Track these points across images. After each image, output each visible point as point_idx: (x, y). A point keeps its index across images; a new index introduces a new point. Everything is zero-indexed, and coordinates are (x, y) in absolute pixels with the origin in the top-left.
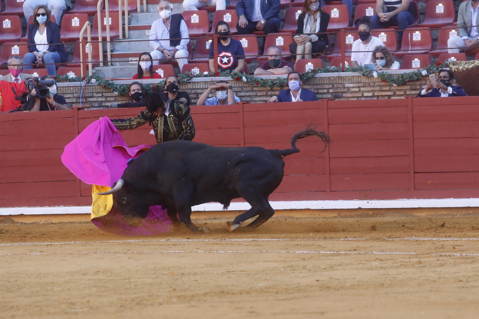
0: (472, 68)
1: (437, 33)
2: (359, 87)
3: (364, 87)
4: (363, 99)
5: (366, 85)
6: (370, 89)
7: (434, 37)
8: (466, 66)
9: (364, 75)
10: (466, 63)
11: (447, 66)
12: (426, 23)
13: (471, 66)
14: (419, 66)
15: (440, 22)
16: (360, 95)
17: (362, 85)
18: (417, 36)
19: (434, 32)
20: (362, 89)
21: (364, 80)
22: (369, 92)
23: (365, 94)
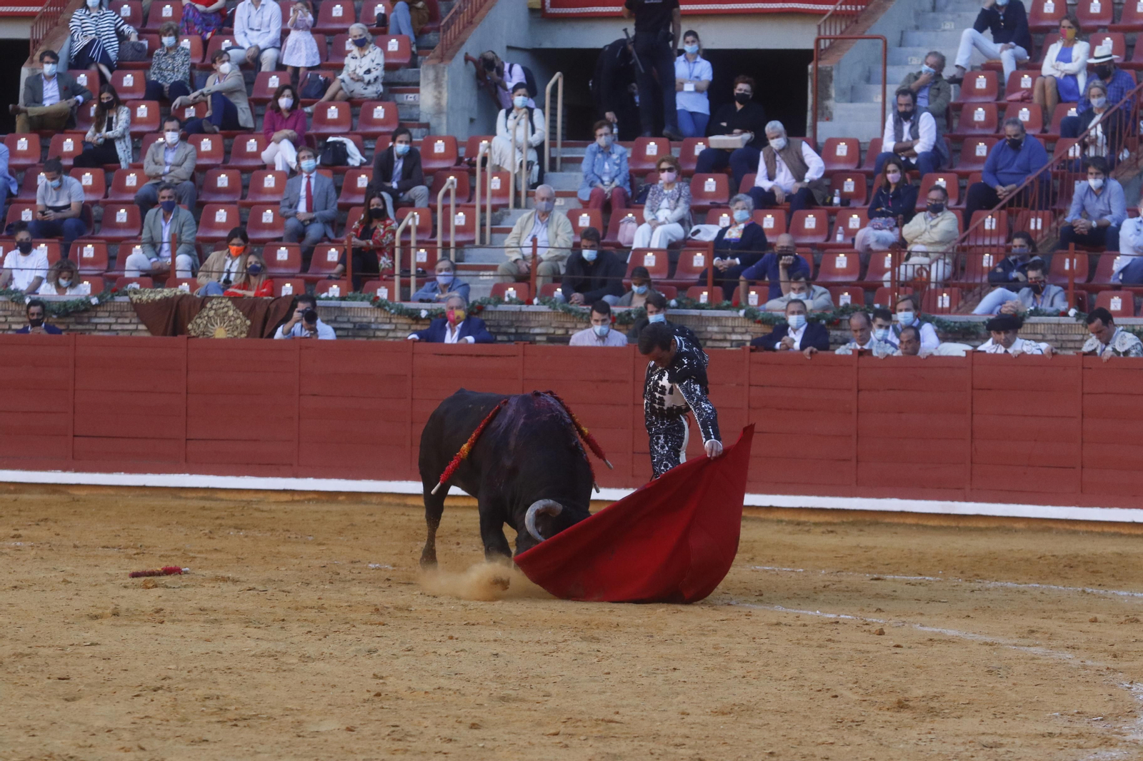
0: (160, 300)
1: (116, 249)
2: (5, 316)
3: (12, 316)
4: (10, 332)
5: (16, 313)
6: (20, 319)
7: (112, 254)
8: (152, 295)
9: (12, 301)
10: (151, 292)
11: (126, 294)
12: (102, 235)
13: (158, 297)
14: (89, 291)
15: (121, 234)
16: (7, 327)
17: (10, 313)
18: (89, 251)
19: (112, 247)
20: (10, 319)
21: (13, 307)
22: (19, 323)
23: (14, 327)
